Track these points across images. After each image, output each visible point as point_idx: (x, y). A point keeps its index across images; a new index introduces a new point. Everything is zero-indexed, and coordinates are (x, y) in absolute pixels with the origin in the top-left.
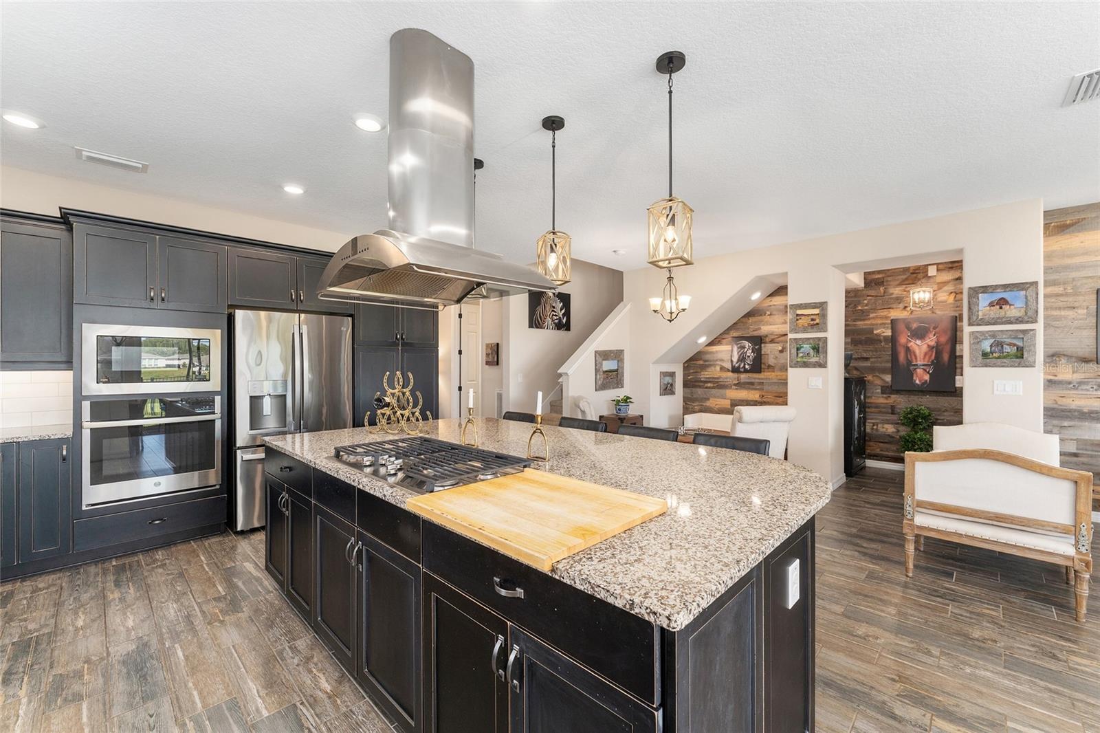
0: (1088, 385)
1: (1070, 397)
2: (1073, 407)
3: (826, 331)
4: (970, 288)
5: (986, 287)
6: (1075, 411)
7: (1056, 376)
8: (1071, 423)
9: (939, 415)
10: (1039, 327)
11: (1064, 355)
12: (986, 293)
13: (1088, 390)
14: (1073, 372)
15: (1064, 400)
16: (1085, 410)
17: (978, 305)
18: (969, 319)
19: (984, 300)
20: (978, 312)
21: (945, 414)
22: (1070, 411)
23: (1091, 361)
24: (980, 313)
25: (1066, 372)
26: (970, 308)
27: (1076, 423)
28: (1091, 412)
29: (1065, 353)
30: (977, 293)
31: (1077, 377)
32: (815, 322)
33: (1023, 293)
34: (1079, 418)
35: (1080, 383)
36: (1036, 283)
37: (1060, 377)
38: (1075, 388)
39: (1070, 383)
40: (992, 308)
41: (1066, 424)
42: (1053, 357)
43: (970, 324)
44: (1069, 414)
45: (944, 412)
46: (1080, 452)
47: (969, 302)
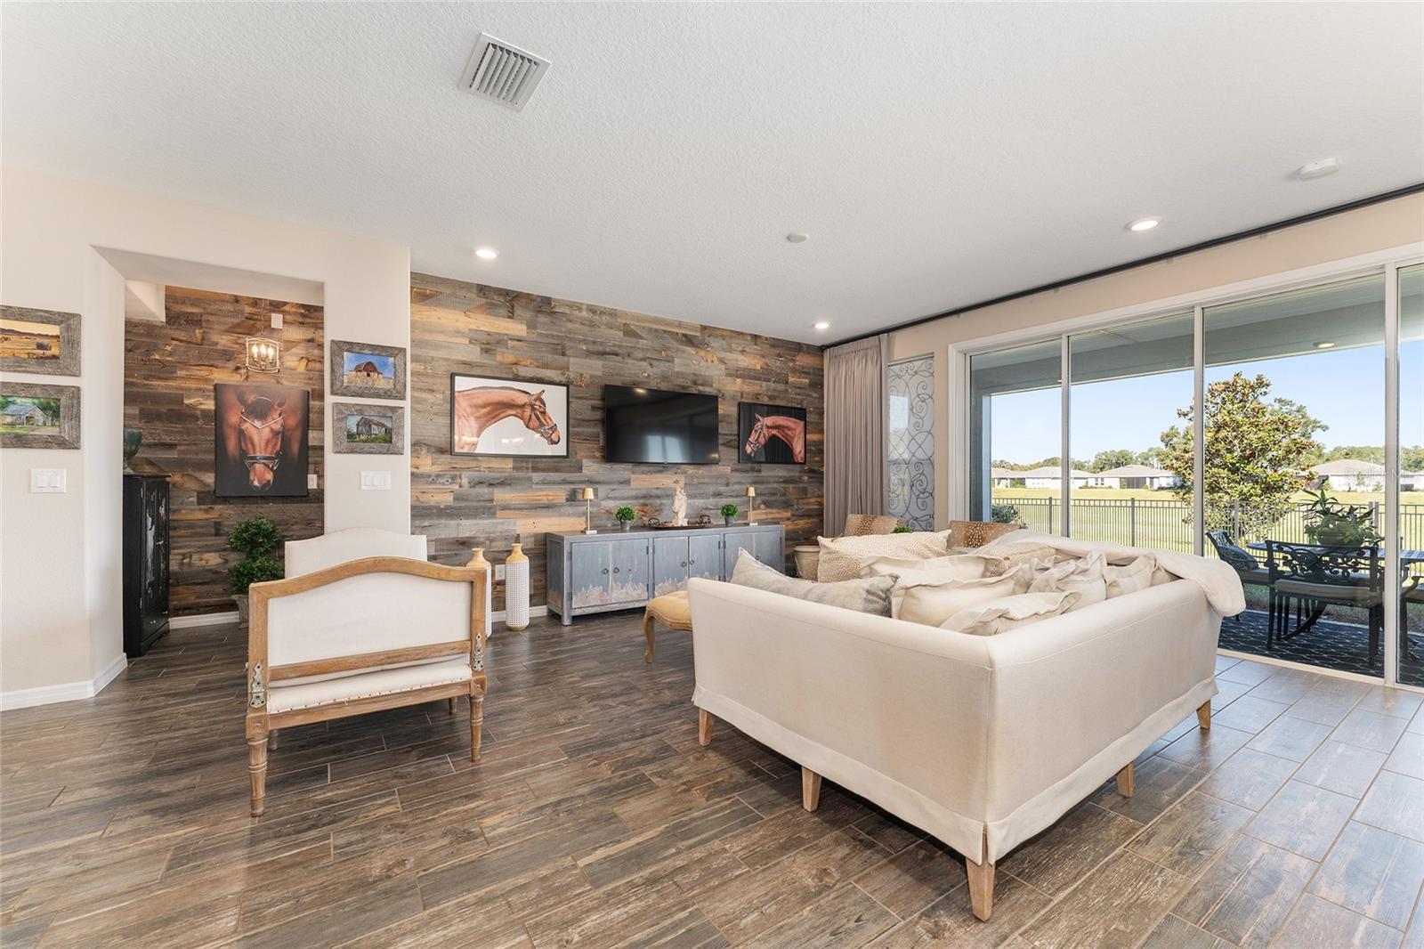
0: (444, 478)
1: (429, 493)
2: (432, 504)
3: (77, 375)
4: (332, 341)
5: (352, 343)
6: (434, 507)
7: (417, 468)
8: (431, 522)
9: (286, 530)
10: (406, 404)
11: (425, 444)
12: (352, 352)
13: (444, 484)
14: (433, 464)
15: (425, 495)
16: (442, 506)
17: (343, 367)
18: (332, 385)
19: (349, 361)
20: (343, 376)
21: (295, 527)
22: (430, 508)
23: (446, 451)
24: (345, 379)
25: (428, 465)
26: (333, 370)
27: (435, 521)
28: (447, 508)
29: (426, 442)
30: (342, 350)
31: (434, 470)
32: (48, 353)
33: (391, 360)
34: (438, 516)
35: (438, 476)
36: (404, 350)
37: (421, 470)
38: (433, 482)
39: (430, 476)
40: (359, 373)
41: (426, 524)
42: (416, 445)
43: (333, 393)
44: (429, 511)
45: (293, 525)
46: (439, 553)
47: (332, 361)
